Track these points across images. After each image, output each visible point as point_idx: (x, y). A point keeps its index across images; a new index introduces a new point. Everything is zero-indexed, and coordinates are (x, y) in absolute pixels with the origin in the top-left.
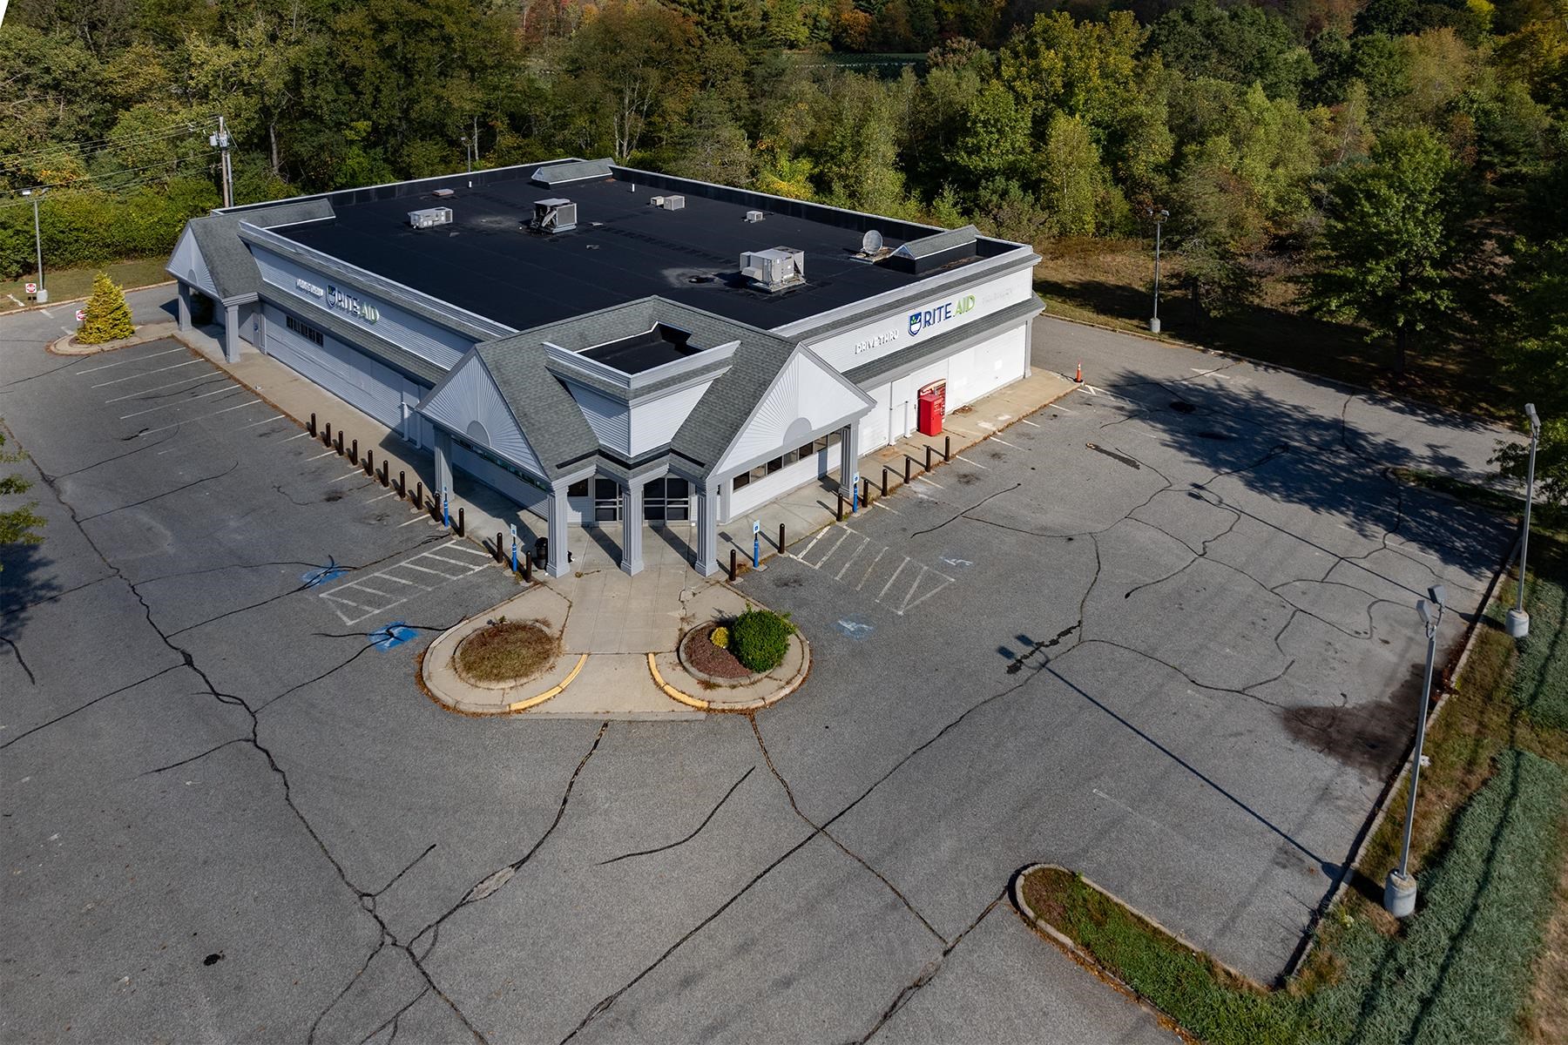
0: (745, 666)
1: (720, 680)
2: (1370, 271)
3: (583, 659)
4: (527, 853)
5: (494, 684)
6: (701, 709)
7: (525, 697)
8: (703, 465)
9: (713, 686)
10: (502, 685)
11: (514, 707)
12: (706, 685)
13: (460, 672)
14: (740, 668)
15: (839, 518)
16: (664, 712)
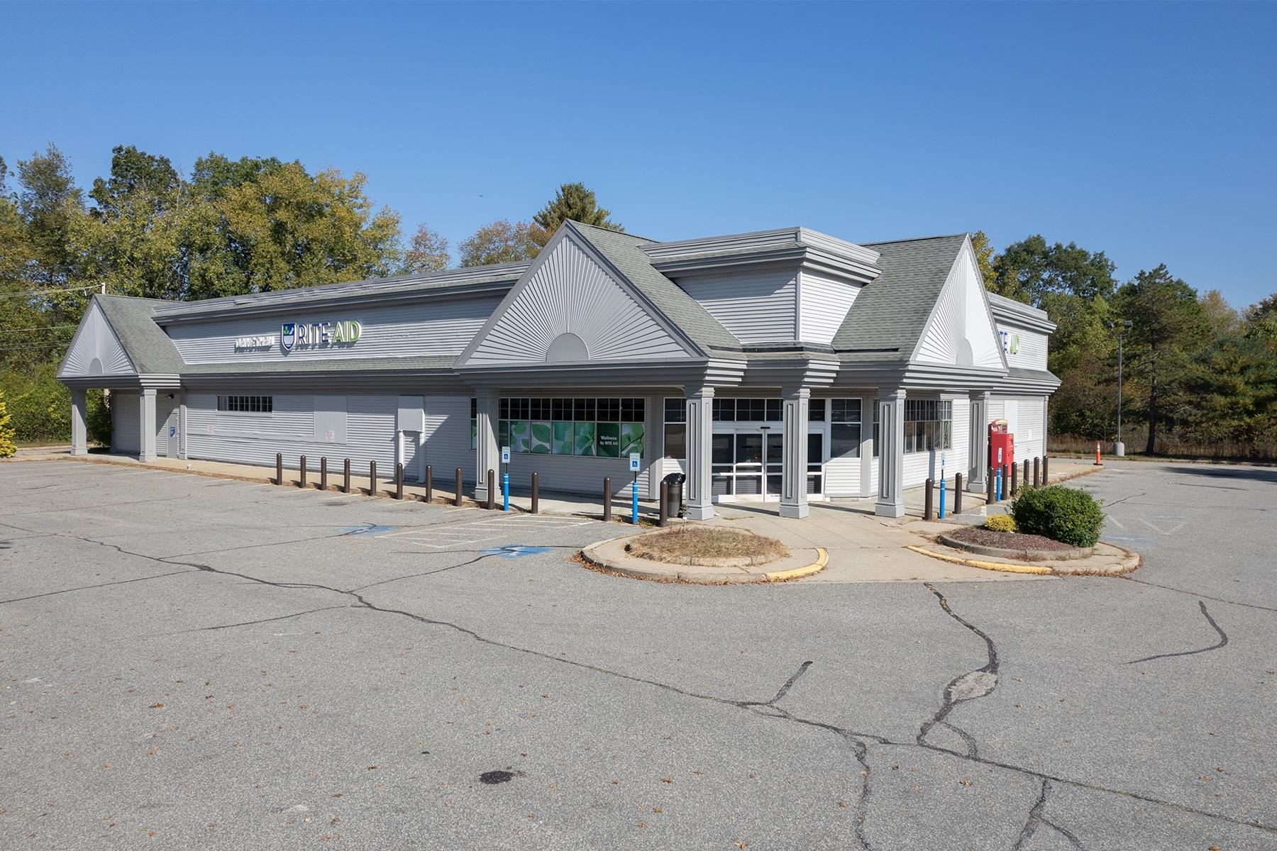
1: (1043, 553)
3: (821, 551)
4: (985, 660)
5: (721, 561)
6: (1043, 574)
7: (776, 570)
8: (896, 350)
9: (1035, 559)
10: (733, 561)
11: (772, 576)
12: (1025, 558)
13: (656, 554)
14: (1055, 543)
15: (988, 502)
16: (996, 576)
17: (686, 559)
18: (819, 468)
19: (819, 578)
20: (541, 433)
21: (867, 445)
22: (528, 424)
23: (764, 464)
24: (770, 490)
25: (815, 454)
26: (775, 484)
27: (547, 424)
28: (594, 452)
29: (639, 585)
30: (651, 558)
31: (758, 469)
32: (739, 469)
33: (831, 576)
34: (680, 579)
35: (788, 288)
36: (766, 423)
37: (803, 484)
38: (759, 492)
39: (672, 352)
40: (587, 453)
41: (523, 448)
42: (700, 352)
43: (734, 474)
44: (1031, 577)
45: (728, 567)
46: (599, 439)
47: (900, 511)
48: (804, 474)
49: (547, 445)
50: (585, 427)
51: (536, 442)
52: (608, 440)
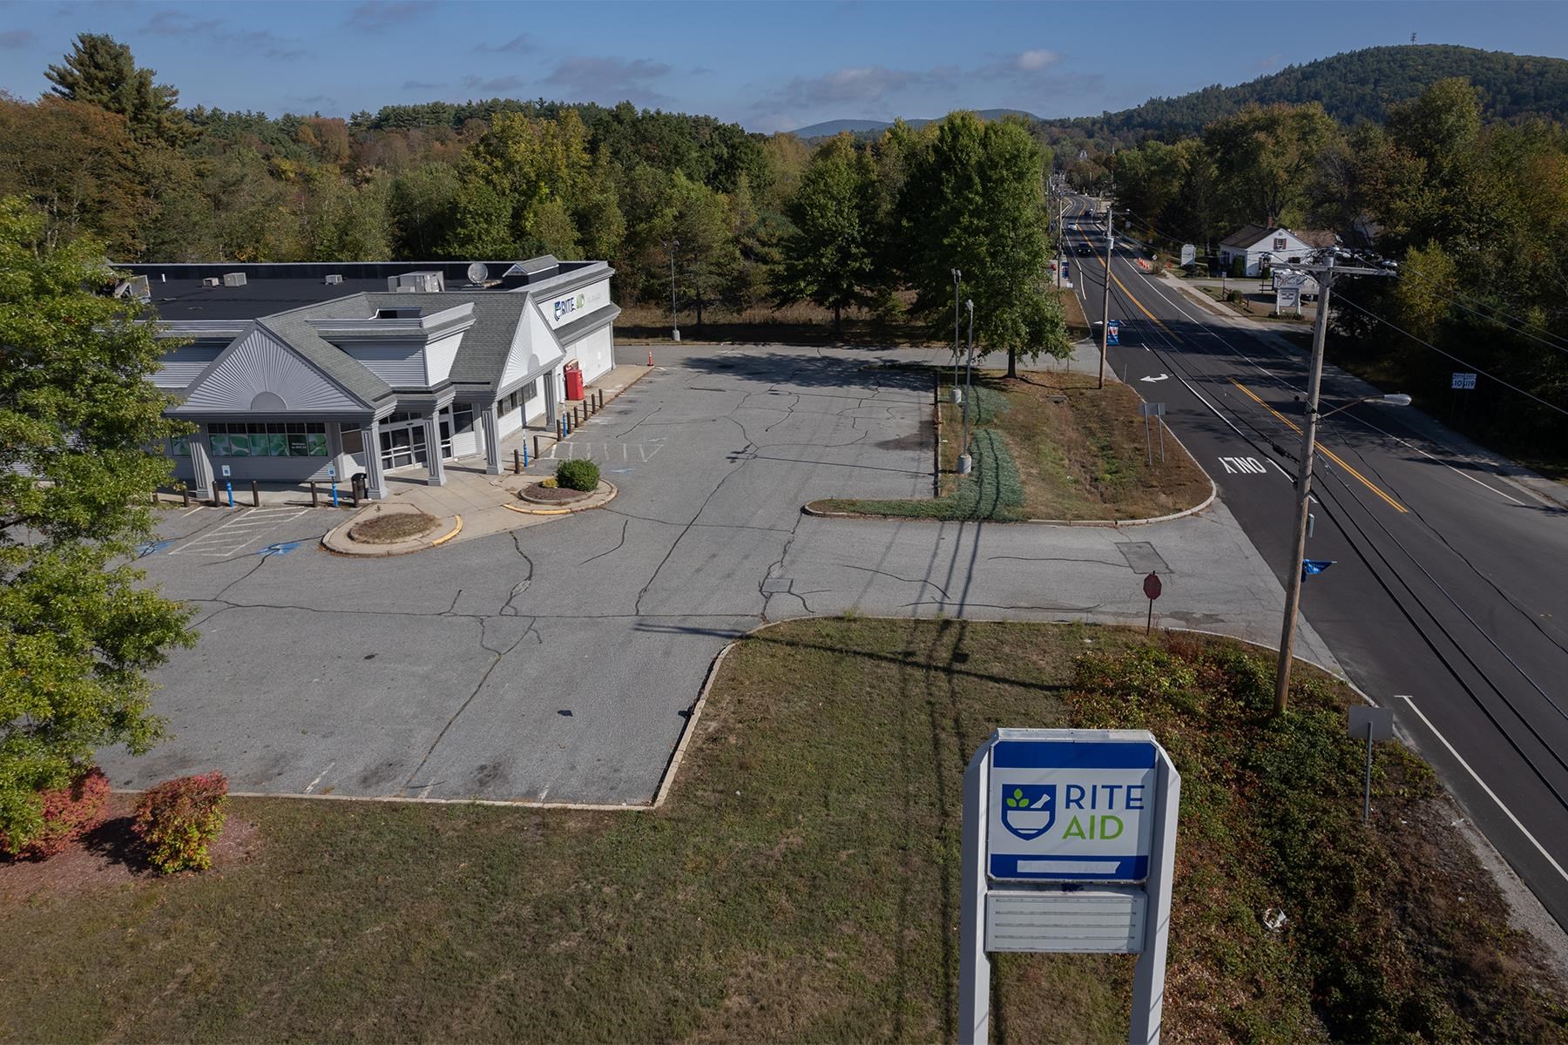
0: (579, 490)
1: (569, 500)
2: (822, 256)
3: (457, 517)
4: (528, 575)
5: (407, 539)
6: (567, 513)
7: (437, 537)
8: (488, 383)
9: (565, 504)
10: (413, 537)
11: (435, 542)
12: (560, 504)
13: (371, 541)
14: (576, 492)
15: (559, 440)
16: (544, 520)
17: (388, 541)
18: (448, 442)
19: (459, 538)
20: (238, 442)
21: (478, 422)
22: (226, 436)
23: (412, 446)
24: (418, 461)
25: (445, 434)
26: (421, 458)
27: (245, 436)
28: (288, 454)
29: (369, 562)
30: (368, 543)
31: (409, 450)
32: (395, 452)
33: (466, 536)
34: (389, 554)
35: (418, 355)
36: (410, 422)
37: (439, 453)
38: (410, 463)
39: (349, 406)
40: (282, 454)
41: (224, 453)
42: (370, 407)
43: (393, 455)
44: (562, 517)
45: (411, 542)
46: (290, 445)
47: (500, 469)
48: (439, 447)
49: (246, 450)
50: (277, 438)
51: (235, 448)
52: (298, 446)
